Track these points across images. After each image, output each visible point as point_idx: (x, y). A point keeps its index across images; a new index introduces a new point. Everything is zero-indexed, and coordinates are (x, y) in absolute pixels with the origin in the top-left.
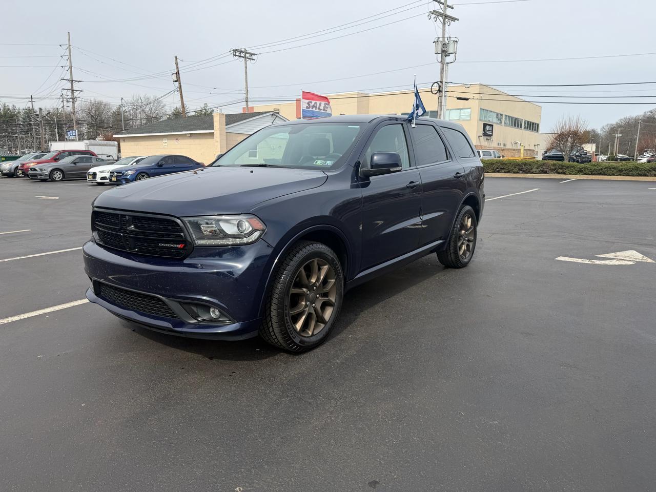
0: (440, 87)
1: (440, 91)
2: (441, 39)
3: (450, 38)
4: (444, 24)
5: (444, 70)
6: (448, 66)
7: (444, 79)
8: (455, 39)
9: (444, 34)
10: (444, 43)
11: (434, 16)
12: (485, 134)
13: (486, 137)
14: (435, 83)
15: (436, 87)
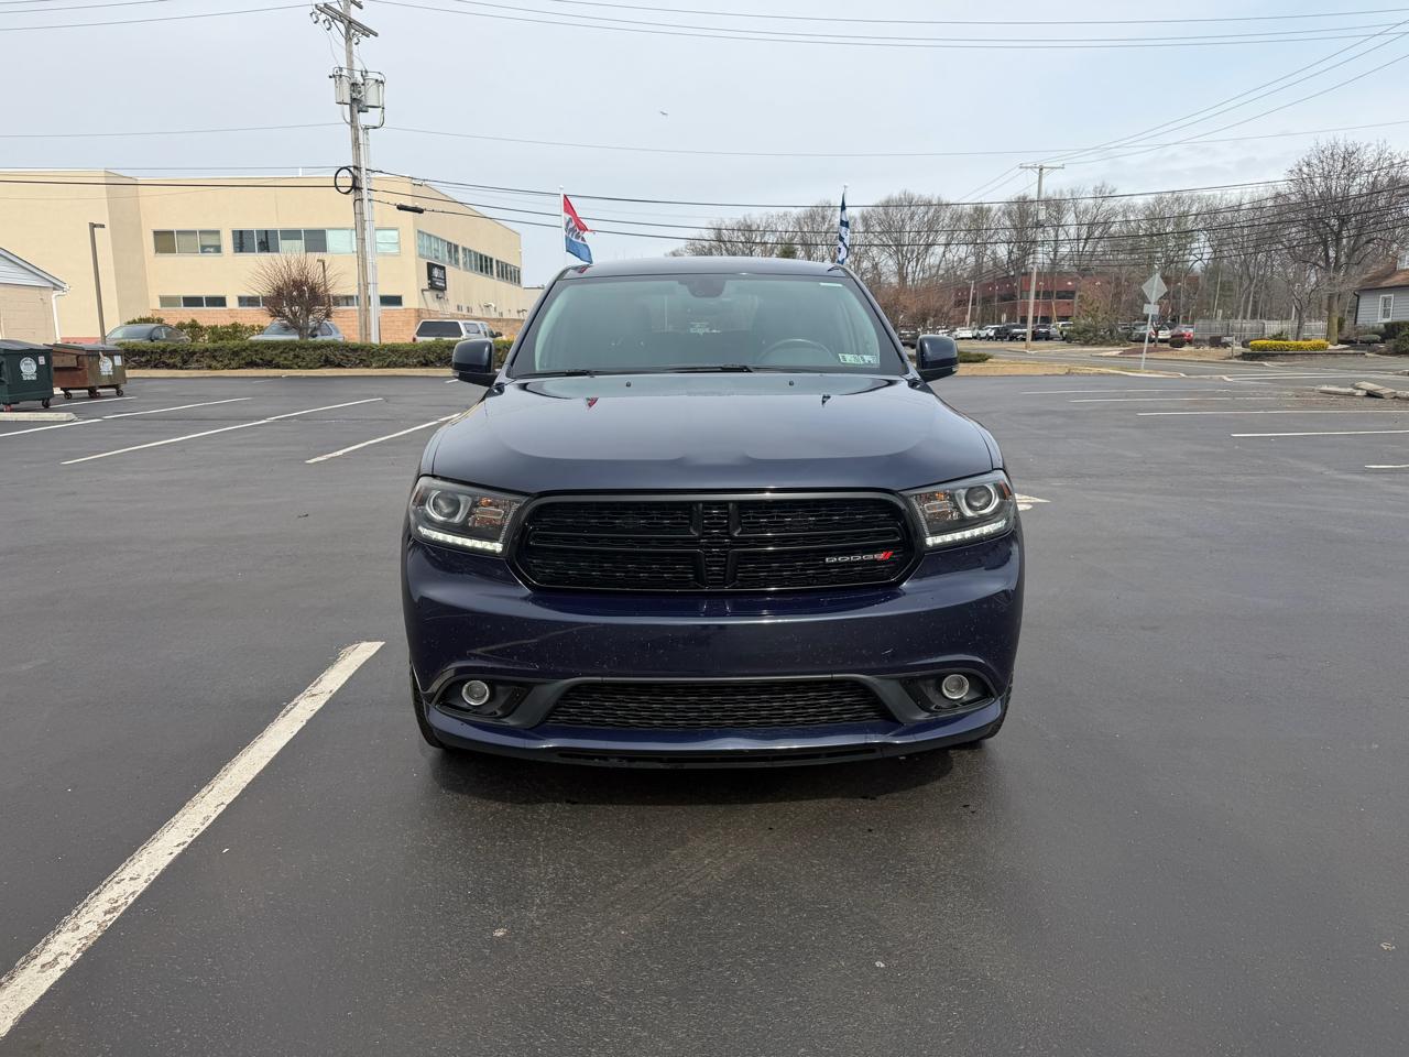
0: (355, 179)
1: (356, 187)
2: (345, 72)
3: (366, 72)
4: (348, 39)
5: (361, 141)
6: (367, 133)
7: (363, 162)
8: (380, 78)
9: (350, 62)
10: (352, 81)
11: (323, 17)
12: (433, 286)
13: (435, 293)
14: (342, 169)
15: (346, 180)
